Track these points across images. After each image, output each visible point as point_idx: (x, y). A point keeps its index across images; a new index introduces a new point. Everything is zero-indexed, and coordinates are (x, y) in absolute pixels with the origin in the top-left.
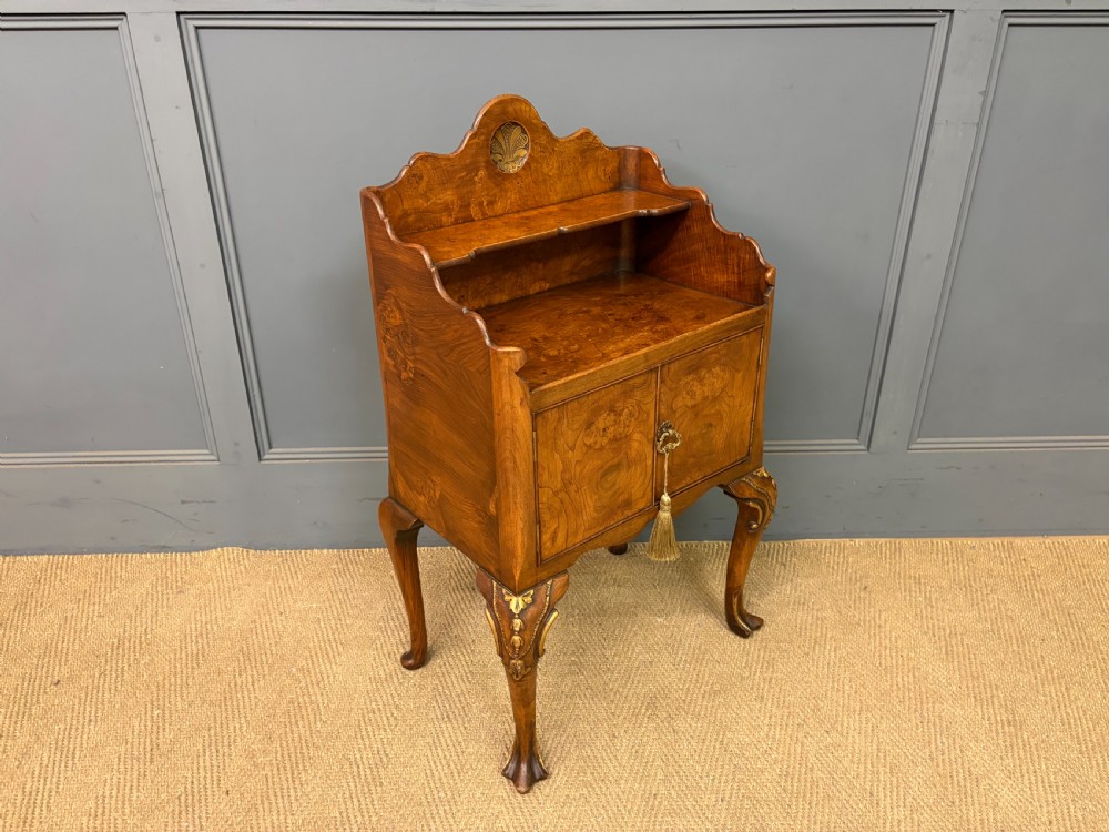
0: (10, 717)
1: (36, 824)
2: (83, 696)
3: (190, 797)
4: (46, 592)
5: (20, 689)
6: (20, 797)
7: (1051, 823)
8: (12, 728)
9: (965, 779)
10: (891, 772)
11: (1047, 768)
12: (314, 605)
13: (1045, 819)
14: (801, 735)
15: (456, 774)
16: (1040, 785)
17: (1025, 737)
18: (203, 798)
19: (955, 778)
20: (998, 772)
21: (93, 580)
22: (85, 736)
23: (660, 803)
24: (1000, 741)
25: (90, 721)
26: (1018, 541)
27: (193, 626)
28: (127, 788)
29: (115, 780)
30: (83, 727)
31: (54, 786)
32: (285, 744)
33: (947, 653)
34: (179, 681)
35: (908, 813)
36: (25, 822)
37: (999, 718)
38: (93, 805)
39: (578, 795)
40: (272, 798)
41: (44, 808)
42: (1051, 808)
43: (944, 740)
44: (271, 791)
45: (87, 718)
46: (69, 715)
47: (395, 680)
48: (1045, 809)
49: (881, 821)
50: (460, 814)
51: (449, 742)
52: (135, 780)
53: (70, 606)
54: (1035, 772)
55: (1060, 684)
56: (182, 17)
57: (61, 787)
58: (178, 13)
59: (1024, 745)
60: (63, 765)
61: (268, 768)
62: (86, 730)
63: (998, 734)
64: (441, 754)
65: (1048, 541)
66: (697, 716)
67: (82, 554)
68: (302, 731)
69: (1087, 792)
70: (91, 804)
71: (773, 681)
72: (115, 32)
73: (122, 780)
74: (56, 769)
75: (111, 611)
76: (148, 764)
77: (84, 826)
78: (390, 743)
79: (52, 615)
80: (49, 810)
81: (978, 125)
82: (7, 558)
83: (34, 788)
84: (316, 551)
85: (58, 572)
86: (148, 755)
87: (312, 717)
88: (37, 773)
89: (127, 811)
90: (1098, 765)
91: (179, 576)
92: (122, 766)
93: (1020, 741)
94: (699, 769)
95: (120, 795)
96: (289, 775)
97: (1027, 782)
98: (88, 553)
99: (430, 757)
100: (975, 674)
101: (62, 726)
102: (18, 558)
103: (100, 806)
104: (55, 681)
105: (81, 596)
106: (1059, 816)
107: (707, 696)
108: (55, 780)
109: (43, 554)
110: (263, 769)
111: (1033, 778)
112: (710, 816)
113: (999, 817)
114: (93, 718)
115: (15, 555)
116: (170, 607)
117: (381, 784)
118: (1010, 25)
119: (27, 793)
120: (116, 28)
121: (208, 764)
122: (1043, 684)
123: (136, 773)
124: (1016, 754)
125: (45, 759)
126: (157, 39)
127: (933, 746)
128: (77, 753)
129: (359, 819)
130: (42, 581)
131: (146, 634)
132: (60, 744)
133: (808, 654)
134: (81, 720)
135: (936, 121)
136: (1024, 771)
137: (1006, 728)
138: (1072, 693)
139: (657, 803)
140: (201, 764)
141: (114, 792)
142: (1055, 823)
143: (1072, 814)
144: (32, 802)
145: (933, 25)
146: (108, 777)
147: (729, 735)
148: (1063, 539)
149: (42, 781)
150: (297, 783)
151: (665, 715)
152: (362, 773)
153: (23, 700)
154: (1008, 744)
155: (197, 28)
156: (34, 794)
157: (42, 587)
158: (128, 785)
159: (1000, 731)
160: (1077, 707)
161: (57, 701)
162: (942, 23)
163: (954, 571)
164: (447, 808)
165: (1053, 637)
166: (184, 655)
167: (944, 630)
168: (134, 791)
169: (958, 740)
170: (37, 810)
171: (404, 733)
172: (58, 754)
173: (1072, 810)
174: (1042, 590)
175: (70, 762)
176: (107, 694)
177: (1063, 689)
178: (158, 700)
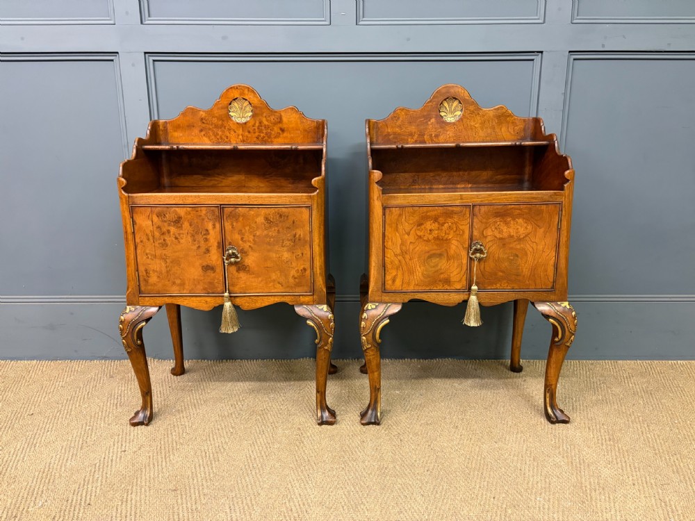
2: (46, 421)
3: (102, 465)
9: (580, 464)
13: (630, 483)
16: (629, 469)
17: (620, 445)
19: (574, 464)
22: (44, 438)
24: (604, 448)
25: (48, 431)
26: (620, 362)
27: (116, 392)
28: (65, 460)
29: (58, 456)
30: (43, 434)
31: (21, 459)
32: (162, 443)
34: (104, 415)
38: (43, 467)
41: (13, 468)
42: (635, 478)
44: (151, 463)
45: (46, 430)
46: (36, 428)
48: (631, 478)
54: (625, 462)
57: (25, 459)
59: (619, 450)
60: (28, 449)
62: (45, 435)
65: (639, 362)
67: (56, 360)
68: (174, 437)
69: (658, 471)
73: (62, 457)
74: (24, 451)
76: (79, 450)
77: (36, 476)
80: (16, 468)
82: (13, 362)
83: (9, 459)
86: (80, 446)
88: (12, 453)
89: (63, 470)
91: (112, 370)
92: (63, 451)
95: (60, 463)
96: (163, 456)
97: (620, 466)
98: (60, 360)
101: (31, 433)
102: (19, 362)
103: (47, 467)
104: (31, 414)
106: (640, 482)
108: (22, 456)
109: (34, 360)
111: (624, 465)
114: (50, 429)
115: (17, 360)
116: (104, 384)
121: (115, 450)
125: (18, 447)
128: (38, 445)
131: (88, 395)
132: (28, 440)
134: (43, 431)
137: (608, 443)
138: (651, 428)
140: (111, 451)
141: (57, 462)
145: (532, 60)
146: (54, 455)
148: (649, 362)
149: (14, 456)
150: (168, 459)
153: (10, 422)
158: (66, 458)
160: (654, 434)
162: (537, 58)
165: (640, 403)
166: (109, 404)
168: (69, 462)
170: (9, 469)
172: (26, 445)
173: (648, 479)
174: (634, 383)
175: (33, 448)
176: (60, 420)
177: (646, 426)
178: (90, 422)
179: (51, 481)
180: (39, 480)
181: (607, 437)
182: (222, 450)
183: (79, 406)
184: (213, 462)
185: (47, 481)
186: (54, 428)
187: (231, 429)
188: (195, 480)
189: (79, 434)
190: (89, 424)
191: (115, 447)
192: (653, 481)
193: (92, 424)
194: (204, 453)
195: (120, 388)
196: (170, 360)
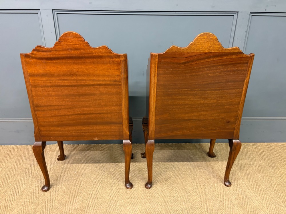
0: (2, 183)
1: (9, 208)
2: (21, 178)
3: (48, 202)
4: (12, 154)
5: (5, 176)
6: (4, 202)
7: (267, 209)
8: (3, 185)
9: (245, 198)
10: (227, 197)
11: (266, 196)
12: (81, 157)
13: (265, 208)
14: (204, 188)
15: (116, 197)
16: (265, 200)
17: (261, 188)
18: (52, 202)
19: (243, 198)
20: (254, 197)
21: (24, 151)
22: (22, 188)
23: (169, 203)
24: (254, 190)
25: (23, 184)
26: (258, 144)
27: (50, 162)
29: (29, 198)
30: (21, 185)
31: (13, 199)
32: (73, 190)
33: (241, 169)
35: (231, 206)
36: (6, 208)
37: (254, 184)
38: (23, 204)
39: (147, 201)
40: (70, 202)
41: (11, 204)
42: (267, 205)
43: (240, 189)
44: (69, 201)
45: (22, 183)
46: (18, 182)
47: (101, 175)
48: (266, 205)
49: (224, 208)
50: (117, 206)
51: (115, 189)
52: (34, 198)
53: (18, 157)
55: (269, 176)
56: (53, 11)
57: (15, 199)
58: (53, 10)
59: (260, 191)
60: (16, 194)
61: (68, 195)
62: (22, 186)
63: (254, 188)
64: (113, 192)
65: (266, 144)
66: (178, 184)
67: (21, 145)
68: (77, 187)
69: (276, 201)
70: (23, 203)
71: (197, 175)
72: (37, 14)
73: (31, 198)
74: (14, 195)
75: (29, 158)
76: (38, 194)
77: (21, 209)
78: (99, 189)
79: (14, 159)
81: (245, 39)
82: (2, 146)
83: (8, 199)
84: (81, 145)
85: (15, 149)
86: (38, 192)
87: (80, 183)
88: (9, 196)
90: (279, 195)
92: (31, 195)
93: (259, 190)
94: (178, 196)
95: (30, 201)
96: (74, 197)
97: (261, 199)
98: (23, 145)
99: (110, 193)
100: (248, 174)
101: (16, 185)
102: (5, 146)
103: (25, 204)
104: (14, 174)
105: (21, 155)
106: (269, 207)
107: (180, 179)
108: (14, 198)
109: (11, 145)
110: (67, 195)
111: (263, 198)
112: (181, 207)
113: (254, 207)
114: (24, 183)
115: (4, 145)
117: (97, 199)
118: (252, 16)
119: (6, 201)
120: (37, 13)
121: (53, 194)
122: (265, 177)
123: (34, 196)
124: (258, 193)
125: (11, 193)
126: (47, 16)
127: (237, 191)
129: (92, 207)
130: (11, 151)
132: (15, 189)
133: (206, 169)
134: (21, 184)
135: (235, 38)
136: (261, 197)
137: (256, 187)
138: (272, 179)
139: (168, 204)
140: (51, 194)
141: (29, 201)
142: (268, 209)
143: (273, 207)
144: (8, 203)
145: (233, 15)
146: (27, 197)
147: (186, 188)
148: (270, 143)
149: (10, 198)
150: (76, 199)
151: (170, 183)
152: (93, 196)
153: (6, 179)
154: (256, 190)
155: (57, 13)
156: (8, 201)
157: (11, 153)
158: (32, 199)
159: (254, 187)
160: (274, 182)
161: (14, 179)
162: (236, 15)
163: (242, 150)
164: (114, 204)
165: (267, 166)
167: (240, 164)
168: (34, 200)
169: (244, 189)
170: (9, 205)
171: (103, 187)
172: (15, 192)
173: (273, 206)
174: (264, 155)
175: (18, 193)
176: (27, 178)
177: (270, 178)
178: (40, 179)
179: (28, 211)
180: (23, 211)
181: (255, 184)
182: (98, 193)
183: (35, 170)
184: (95, 200)
185: (26, 211)
186: (25, 182)
187: (101, 182)
188: (89, 210)
189: (36, 186)
190: (40, 180)
191: (53, 192)
192: (274, 207)
193: (41, 180)
194: (91, 195)
195: (51, 160)
196: (71, 144)
